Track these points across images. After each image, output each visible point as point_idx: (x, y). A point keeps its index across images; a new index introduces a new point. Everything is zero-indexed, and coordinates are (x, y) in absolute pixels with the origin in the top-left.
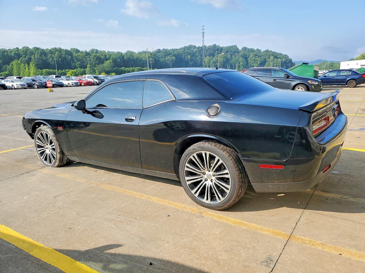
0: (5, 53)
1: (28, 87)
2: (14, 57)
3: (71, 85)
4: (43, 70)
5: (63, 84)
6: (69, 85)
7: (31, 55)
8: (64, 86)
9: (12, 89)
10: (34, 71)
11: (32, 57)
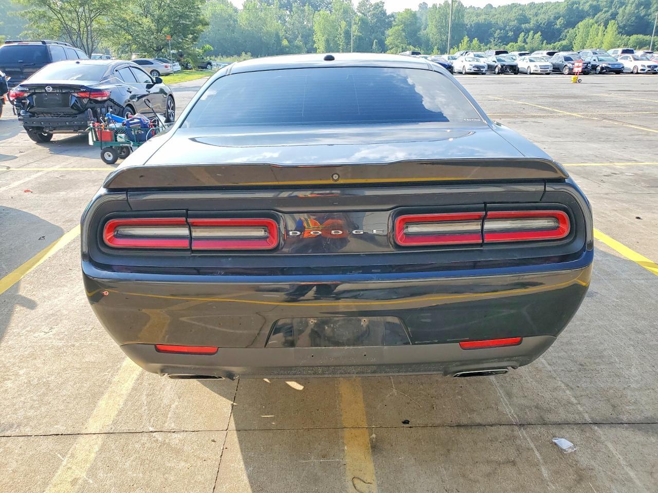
0: (575, 6)
1: (553, 71)
2: (587, 12)
3: (639, 71)
4: (631, 37)
5: (623, 67)
6: (635, 71)
7: (619, 7)
8: (623, 73)
9: (526, 73)
10: (611, 38)
11: (621, 11)
